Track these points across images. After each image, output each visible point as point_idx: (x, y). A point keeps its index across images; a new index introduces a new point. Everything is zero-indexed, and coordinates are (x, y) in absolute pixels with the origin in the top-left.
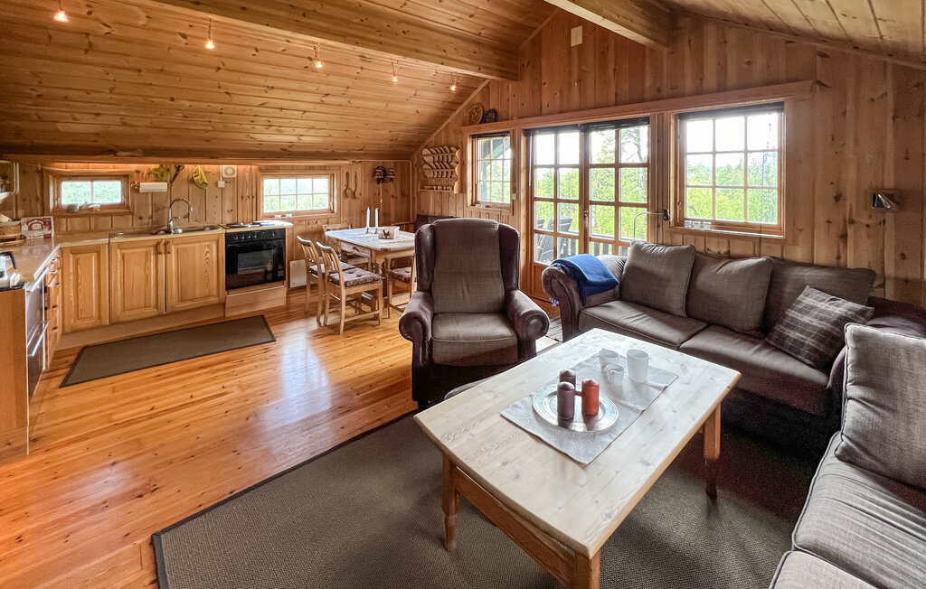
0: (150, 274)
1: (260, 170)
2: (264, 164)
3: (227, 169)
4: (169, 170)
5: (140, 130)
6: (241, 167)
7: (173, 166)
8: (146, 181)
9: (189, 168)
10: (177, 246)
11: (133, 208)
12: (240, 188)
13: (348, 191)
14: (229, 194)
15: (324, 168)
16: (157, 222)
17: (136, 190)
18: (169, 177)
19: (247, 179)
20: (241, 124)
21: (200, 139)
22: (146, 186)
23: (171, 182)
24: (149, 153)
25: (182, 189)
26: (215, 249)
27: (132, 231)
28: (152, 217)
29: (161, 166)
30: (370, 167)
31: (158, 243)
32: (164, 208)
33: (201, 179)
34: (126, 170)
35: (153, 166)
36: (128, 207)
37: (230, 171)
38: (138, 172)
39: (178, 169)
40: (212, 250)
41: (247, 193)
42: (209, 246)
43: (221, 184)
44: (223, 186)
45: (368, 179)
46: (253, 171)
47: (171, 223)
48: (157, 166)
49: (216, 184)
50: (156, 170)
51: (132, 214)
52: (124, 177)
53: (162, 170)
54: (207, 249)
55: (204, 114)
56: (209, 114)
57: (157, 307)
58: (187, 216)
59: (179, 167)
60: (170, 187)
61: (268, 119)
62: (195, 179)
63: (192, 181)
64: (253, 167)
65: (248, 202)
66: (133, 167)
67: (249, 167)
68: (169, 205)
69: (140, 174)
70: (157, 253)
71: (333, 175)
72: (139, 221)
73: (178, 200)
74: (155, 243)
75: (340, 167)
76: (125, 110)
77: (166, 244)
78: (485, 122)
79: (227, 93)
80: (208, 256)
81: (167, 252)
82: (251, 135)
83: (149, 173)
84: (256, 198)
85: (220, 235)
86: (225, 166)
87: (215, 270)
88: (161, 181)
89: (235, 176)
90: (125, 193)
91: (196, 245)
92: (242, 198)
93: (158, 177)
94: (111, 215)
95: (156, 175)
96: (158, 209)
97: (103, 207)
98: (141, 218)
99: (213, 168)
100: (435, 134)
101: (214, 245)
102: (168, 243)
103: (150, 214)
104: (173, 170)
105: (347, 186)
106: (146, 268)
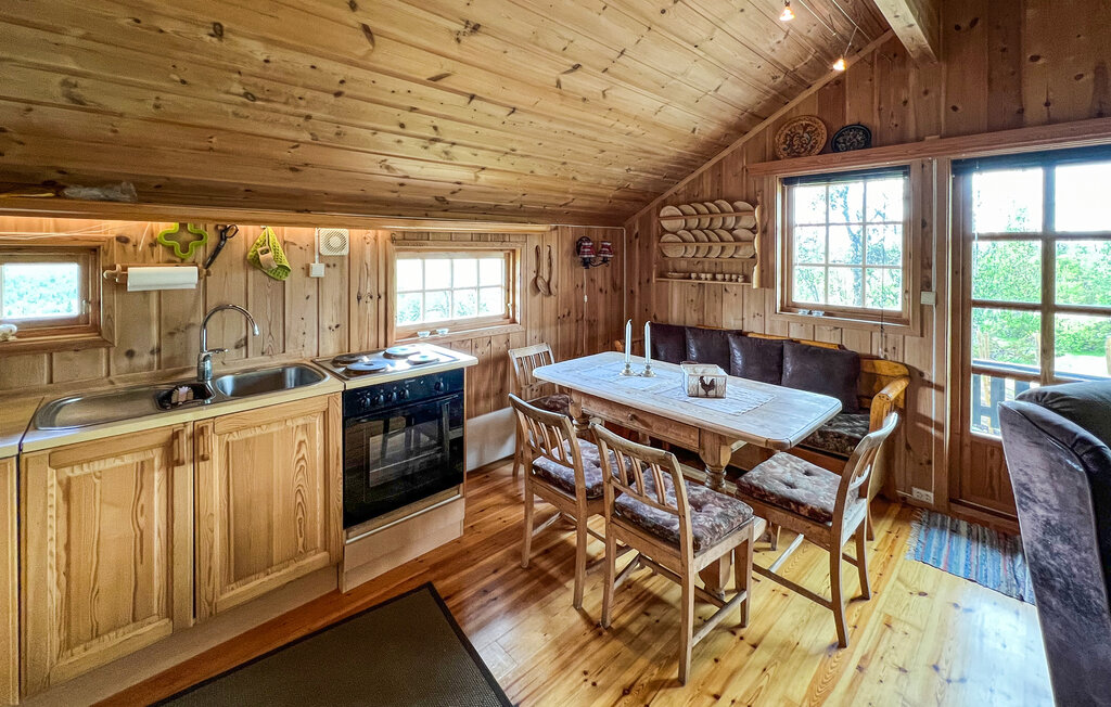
0: (150, 524)
1: (393, 240)
2: (401, 226)
3: (329, 237)
4: (200, 237)
5: (127, 128)
6: (358, 234)
7: (211, 226)
8: (144, 263)
9: (249, 235)
10: (226, 438)
11: (111, 331)
12: (355, 280)
13: (540, 282)
14: (333, 291)
15: (501, 238)
16: (171, 361)
17: (119, 284)
18: (200, 254)
19: (368, 259)
20: (376, 131)
21: (280, 165)
22: (141, 276)
23: (207, 266)
24: (152, 194)
25: (231, 282)
26: (319, 433)
27: (105, 388)
28: (159, 350)
29: (183, 226)
30: (569, 235)
31: (176, 435)
32: (189, 326)
33: (276, 258)
34: (94, 234)
35: (164, 227)
36: (96, 328)
37: (335, 242)
38: (123, 240)
39: (224, 234)
40: (311, 437)
41: (369, 288)
42: (305, 427)
43: (318, 269)
44: (322, 274)
45: (567, 260)
46: (380, 239)
47: (208, 366)
48: (173, 227)
49: (307, 270)
50: (168, 236)
51: (107, 344)
52: (87, 254)
53: (185, 236)
54: (301, 436)
55: (298, 91)
56: (309, 94)
57: (169, 614)
58: (243, 344)
59: (226, 229)
60: (204, 276)
61: (437, 122)
62: (261, 257)
63: (254, 263)
64: (380, 232)
65: (370, 307)
66: (110, 228)
67: (371, 233)
68: (202, 319)
69: (130, 247)
70: (171, 462)
71: (514, 251)
72: (124, 362)
73: (221, 308)
74: (164, 436)
75: (526, 235)
76: (74, 52)
77: (199, 433)
78: (836, 150)
79: (366, 29)
80: (303, 451)
81: (199, 457)
82: (390, 161)
83: (153, 245)
84: (385, 296)
85: (330, 397)
86: (324, 231)
87: (319, 486)
88: (183, 262)
89: (345, 252)
90: (88, 293)
91: (275, 429)
92: (359, 299)
93: (175, 253)
94: (50, 350)
95: (171, 249)
96: (174, 330)
97: (28, 328)
98: (130, 354)
99: (300, 234)
100: (688, 179)
101: (318, 422)
102: (202, 431)
103: (155, 342)
104: (211, 238)
105: (537, 272)
106: (139, 509)
